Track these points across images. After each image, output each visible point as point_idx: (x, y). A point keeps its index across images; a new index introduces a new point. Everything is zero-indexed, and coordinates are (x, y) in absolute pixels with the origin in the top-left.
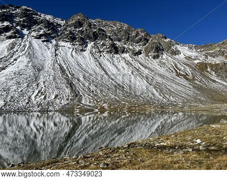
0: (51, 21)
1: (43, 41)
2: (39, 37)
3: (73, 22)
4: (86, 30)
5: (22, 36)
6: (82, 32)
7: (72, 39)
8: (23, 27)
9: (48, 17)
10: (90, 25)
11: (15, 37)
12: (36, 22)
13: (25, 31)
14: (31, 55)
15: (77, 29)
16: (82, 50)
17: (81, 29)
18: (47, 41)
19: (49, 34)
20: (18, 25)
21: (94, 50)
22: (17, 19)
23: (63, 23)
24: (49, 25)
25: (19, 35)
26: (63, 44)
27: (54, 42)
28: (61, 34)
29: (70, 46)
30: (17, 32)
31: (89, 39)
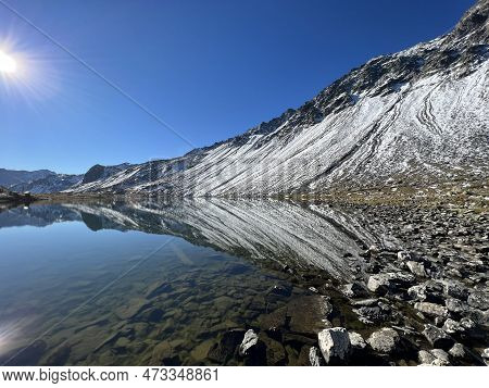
0: (414, 53)
1: (384, 95)
2: (378, 93)
5: (355, 102)
8: (363, 88)
11: (343, 108)
12: (386, 71)
13: (363, 94)
18: (390, 92)
19: (400, 79)
20: (356, 90)
22: (357, 83)
25: (350, 103)
26: (421, 83)
27: (405, 87)
29: (437, 80)
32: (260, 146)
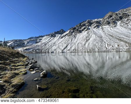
0: (97, 21)
1: (97, 28)
2: (95, 27)
3: (107, 17)
4: (115, 17)
5: (89, 29)
6: (113, 19)
7: (109, 23)
8: (89, 26)
9: (96, 20)
10: (117, 14)
11: (88, 30)
12: (92, 23)
13: (90, 27)
14: (95, 34)
15: (110, 19)
16: (115, 26)
17: (112, 18)
18: (98, 28)
19: (98, 25)
20: (87, 26)
21: (122, 24)
22: (86, 25)
23: (101, 20)
24: (97, 22)
25: (88, 29)
26: (104, 27)
27: (100, 27)
28: (103, 24)
29: (108, 27)
30: (88, 28)
31: (117, 20)
32: (62, 38)
